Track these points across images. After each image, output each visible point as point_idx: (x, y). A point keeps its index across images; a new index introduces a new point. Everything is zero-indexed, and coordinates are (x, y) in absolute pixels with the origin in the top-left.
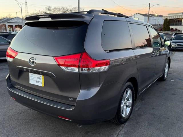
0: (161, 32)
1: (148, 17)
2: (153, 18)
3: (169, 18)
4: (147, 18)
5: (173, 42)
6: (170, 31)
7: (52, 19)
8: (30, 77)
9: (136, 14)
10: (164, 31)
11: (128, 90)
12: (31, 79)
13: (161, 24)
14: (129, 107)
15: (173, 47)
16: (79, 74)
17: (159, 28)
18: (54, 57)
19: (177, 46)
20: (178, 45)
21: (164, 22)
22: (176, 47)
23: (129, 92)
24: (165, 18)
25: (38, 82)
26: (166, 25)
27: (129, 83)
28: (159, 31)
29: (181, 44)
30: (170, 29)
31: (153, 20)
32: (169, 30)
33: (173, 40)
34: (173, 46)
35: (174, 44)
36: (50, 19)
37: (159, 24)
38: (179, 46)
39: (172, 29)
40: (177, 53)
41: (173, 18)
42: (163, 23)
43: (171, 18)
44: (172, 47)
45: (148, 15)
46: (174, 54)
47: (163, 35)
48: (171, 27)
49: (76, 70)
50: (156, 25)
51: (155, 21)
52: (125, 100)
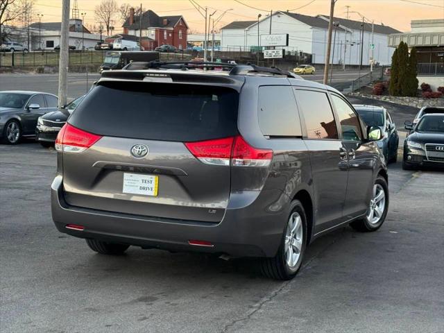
0: (383, 98)
1: (328, 33)
2: (348, 37)
3: (412, 43)
4: (323, 34)
5: (415, 140)
6: (418, 97)
7: (173, 80)
8: (124, 181)
9: (278, 13)
10: (394, 95)
11: (296, 216)
12: (126, 185)
13: (381, 64)
14: (297, 253)
15: (413, 156)
16: (231, 168)
17: (375, 82)
18: (186, 144)
19: (427, 154)
20: (429, 148)
21: (395, 57)
22: (425, 157)
23: (298, 219)
24: (398, 43)
25: (144, 188)
26: (401, 73)
27: (296, 202)
28: (373, 94)
29: (440, 146)
30: (419, 88)
31: (349, 46)
32: (413, 91)
33: (417, 130)
34: (414, 152)
35: (418, 145)
36: (170, 81)
37: (376, 66)
38: (433, 154)
39: (426, 87)
40: (426, 175)
41: (428, 43)
42: (389, 62)
43: (420, 43)
44: (410, 157)
45: (329, 20)
46: (417, 178)
47: (382, 112)
48: (422, 80)
49: (227, 162)
50: (362, 67)
51: (356, 48)
52: (290, 235)
